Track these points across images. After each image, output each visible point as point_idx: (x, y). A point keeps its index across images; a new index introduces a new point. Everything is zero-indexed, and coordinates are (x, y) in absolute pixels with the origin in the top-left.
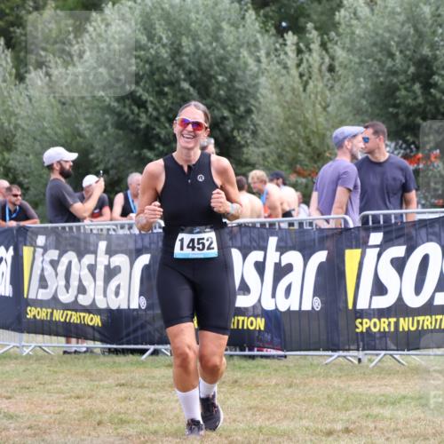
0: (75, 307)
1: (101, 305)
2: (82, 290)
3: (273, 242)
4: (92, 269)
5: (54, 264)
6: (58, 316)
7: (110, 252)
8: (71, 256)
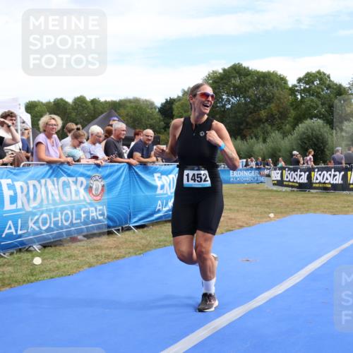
0: (293, 182)
1: (298, 181)
2: (295, 179)
3: (333, 170)
4: (297, 175)
5: (289, 174)
6: (290, 184)
7: (300, 172)
8: (292, 172)
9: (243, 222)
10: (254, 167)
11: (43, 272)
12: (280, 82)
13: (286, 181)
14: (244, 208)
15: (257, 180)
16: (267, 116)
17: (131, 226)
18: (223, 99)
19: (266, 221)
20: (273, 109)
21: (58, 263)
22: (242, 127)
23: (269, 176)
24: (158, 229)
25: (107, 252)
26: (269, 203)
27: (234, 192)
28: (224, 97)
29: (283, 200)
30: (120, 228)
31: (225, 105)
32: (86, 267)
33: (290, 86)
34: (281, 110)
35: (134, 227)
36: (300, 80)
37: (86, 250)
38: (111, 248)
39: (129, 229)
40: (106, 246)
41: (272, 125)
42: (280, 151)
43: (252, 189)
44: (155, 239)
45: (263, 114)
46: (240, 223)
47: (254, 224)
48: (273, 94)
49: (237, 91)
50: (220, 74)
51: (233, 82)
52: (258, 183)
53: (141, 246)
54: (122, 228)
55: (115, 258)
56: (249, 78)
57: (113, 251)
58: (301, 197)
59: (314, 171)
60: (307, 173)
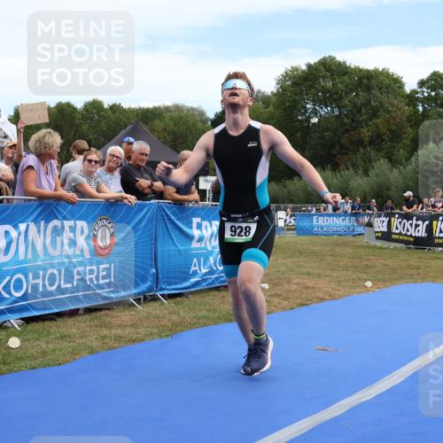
0: (406, 235)
1: (413, 235)
2: (408, 230)
4: (411, 225)
5: (400, 223)
6: (401, 237)
7: (417, 220)
8: (405, 221)
9: (325, 293)
10: (349, 211)
11: (22, 359)
12: (393, 85)
13: (395, 234)
14: (329, 273)
15: (354, 231)
16: (371, 137)
17: (158, 294)
18: (306, 110)
19: (360, 293)
20: (381, 126)
21: (44, 346)
22: (334, 152)
23: (370, 225)
24: (197, 299)
25: (119, 331)
26: (367, 265)
27: (317, 249)
28: (308, 106)
29: (389, 262)
30: (142, 297)
31: (310, 118)
32: (84, 354)
33: (408, 92)
34: (393, 127)
35: (162, 295)
36: (422, 84)
37: (88, 329)
38: (125, 326)
39: (155, 299)
40: (118, 322)
41: (379, 150)
42: (388, 189)
43: (345, 244)
44: (191, 315)
45: (366, 133)
46: (321, 295)
47: (340, 297)
48: (380, 103)
49: (329, 98)
50: (303, 72)
51: (322, 83)
52: (355, 236)
53: (170, 325)
54: (145, 298)
55: (129, 341)
56: (346, 78)
57: (127, 331)
58: (415, 257)
59: (437, 220)
60: (427, 223)
